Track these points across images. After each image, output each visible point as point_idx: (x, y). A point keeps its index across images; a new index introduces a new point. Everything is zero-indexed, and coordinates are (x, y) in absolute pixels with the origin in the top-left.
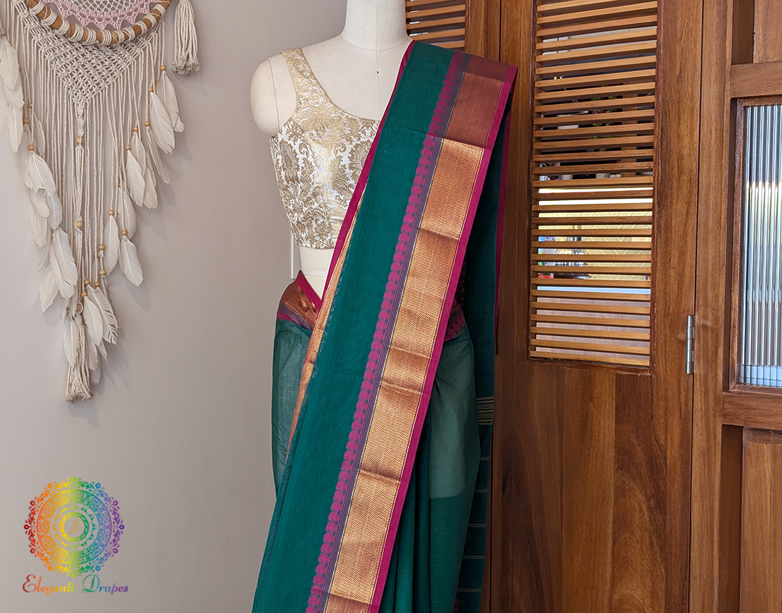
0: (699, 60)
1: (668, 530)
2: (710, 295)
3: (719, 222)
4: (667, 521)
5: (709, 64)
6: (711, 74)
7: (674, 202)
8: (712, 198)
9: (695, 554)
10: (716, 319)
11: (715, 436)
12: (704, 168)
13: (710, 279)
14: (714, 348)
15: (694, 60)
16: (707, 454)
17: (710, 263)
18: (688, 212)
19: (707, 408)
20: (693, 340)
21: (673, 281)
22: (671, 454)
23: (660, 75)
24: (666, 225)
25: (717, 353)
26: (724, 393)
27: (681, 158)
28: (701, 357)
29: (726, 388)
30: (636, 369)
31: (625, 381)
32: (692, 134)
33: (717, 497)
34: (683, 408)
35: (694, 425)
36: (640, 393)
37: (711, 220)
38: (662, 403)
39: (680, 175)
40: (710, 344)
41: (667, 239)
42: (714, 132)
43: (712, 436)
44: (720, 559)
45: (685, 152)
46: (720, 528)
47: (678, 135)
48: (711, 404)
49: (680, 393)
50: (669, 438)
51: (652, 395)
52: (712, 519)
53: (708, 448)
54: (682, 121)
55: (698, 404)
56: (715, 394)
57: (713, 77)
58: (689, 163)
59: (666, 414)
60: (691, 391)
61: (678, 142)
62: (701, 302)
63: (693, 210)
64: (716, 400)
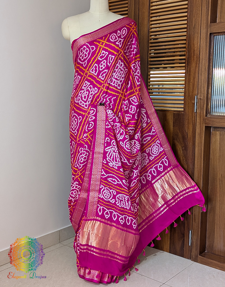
0: (200, 22)
1: (188, 156)
2: (202, 90)
3: (206, 69)
4: (188, 153)
5: (203, 23)
6: (204, 26)
7: (192, 64)
8: (203, 62)
9: (196, 162)
10: (204, 97)
11: (203, 129)
12: (201, 54)
13: (202, 85)
14: (203, 105)
15: (199, 22)
16: (200, 134)
17: (202, 81)
18: (196, 66)
19: (201, 121)
20: (197, 103)
21: (191, 86)
22: (189, 135)
23: (188, 27)
24: (189, 70)
25: (204, 106)
26: (206, 117)
27: (194, 51)
28: (199, 107)
29: (206, 116)
30: (179, 111)
31: (176, 115)
32: (198, 44)
33: (203, 146)
34: (193, 122)
35: (197, 127)
36: (180, 118)
37: (203, 68)
38: (187, 121)
39: (194, 56)
40: (202, 104)
41: (190, 74)
42: (204, 43)
43: (202, 130)
44: (203, 163)
45: (196, 49)
46: (204, 155)
47: (193, 44)
48: (202, 120)
49: (192, 118)
50: (189, 131)
51: (184, 118)
52: (201, 152)
53: (200, 133)
54: (195, 40)
55: (198, 121)
56: (203, 118)
57: (204, 27)
58: (197, 52)
59: (188, 124)
60: (196, 117)
61: (193, 46)
62: (199, 92)
63: (198, 66)
64: (203, 119)
